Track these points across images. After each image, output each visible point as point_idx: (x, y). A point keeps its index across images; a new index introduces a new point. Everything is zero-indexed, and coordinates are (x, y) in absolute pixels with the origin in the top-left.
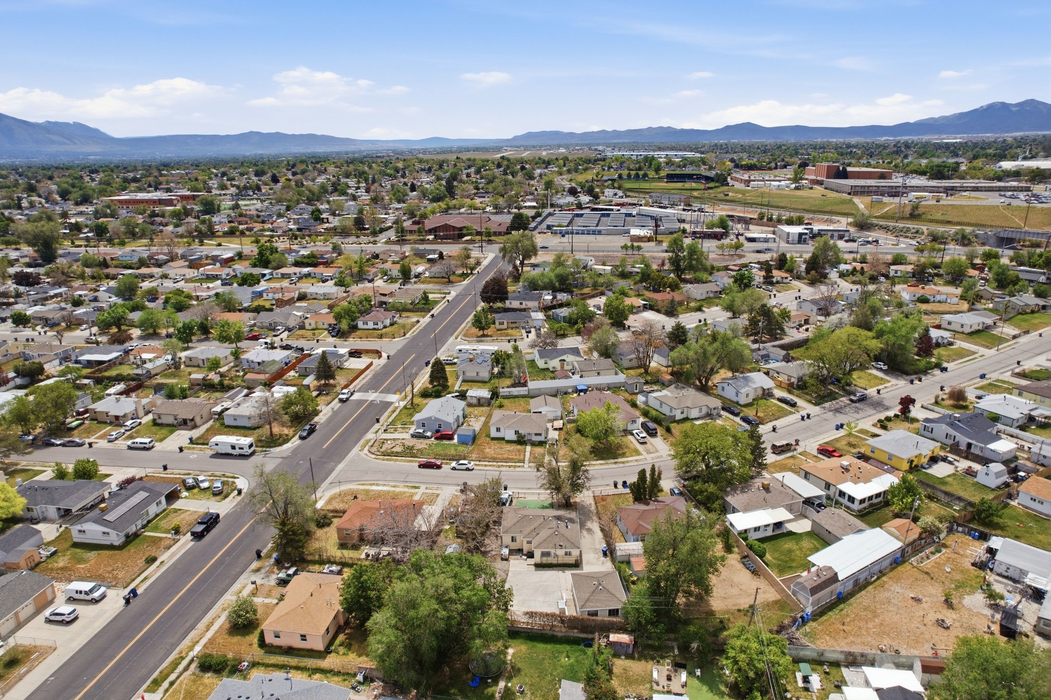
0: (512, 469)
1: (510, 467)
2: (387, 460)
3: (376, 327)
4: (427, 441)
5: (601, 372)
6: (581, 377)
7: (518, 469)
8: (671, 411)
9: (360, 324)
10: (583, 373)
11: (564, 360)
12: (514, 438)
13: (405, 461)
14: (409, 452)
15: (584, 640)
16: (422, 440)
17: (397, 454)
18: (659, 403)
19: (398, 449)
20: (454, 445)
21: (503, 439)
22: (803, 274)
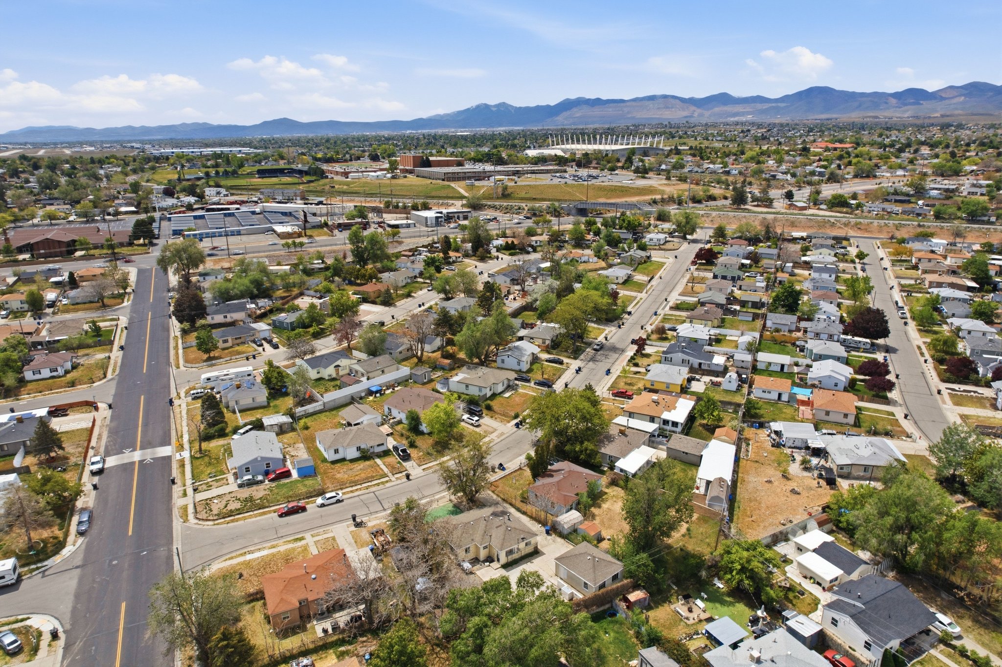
0: (381, 486)
1: (378, 484)
2: (232, 521)
3: (55, 374)
4: (262, 487)
5: (386, 370)
6: (368, 379)
7: (388, 485)
8: (480, 390)
9: (28, 375)
10: (370, 375)
11: (338, 366)
12: (356, 454)
13: (256, 516)
14: (250, 505)
15: (604, 612)
16: (255, 487)
17: (239, 511)
18: (464, 386)
19: (237, 505)
20: (296, 481)
21: (343, 460)
22: (470, 252)
